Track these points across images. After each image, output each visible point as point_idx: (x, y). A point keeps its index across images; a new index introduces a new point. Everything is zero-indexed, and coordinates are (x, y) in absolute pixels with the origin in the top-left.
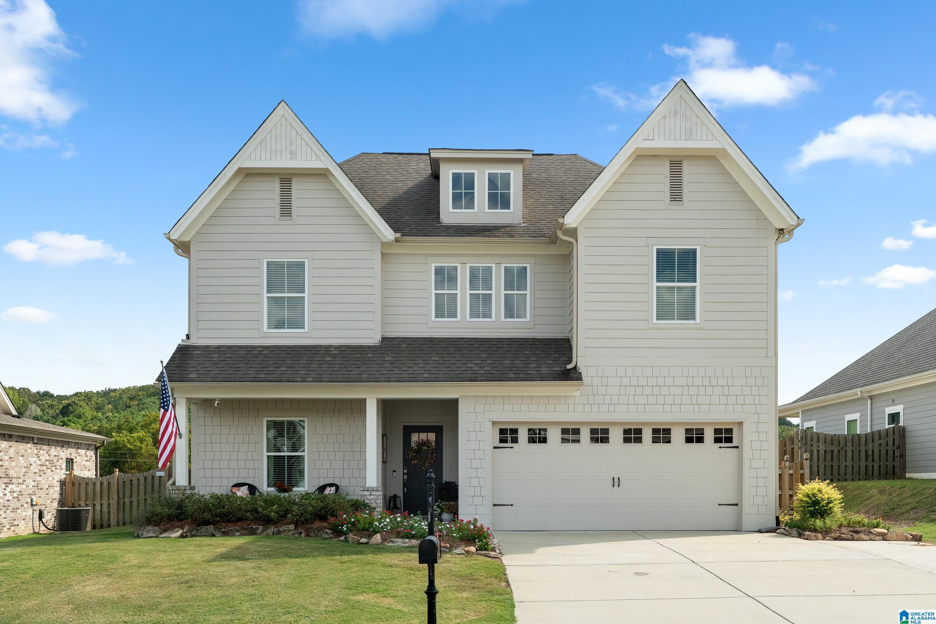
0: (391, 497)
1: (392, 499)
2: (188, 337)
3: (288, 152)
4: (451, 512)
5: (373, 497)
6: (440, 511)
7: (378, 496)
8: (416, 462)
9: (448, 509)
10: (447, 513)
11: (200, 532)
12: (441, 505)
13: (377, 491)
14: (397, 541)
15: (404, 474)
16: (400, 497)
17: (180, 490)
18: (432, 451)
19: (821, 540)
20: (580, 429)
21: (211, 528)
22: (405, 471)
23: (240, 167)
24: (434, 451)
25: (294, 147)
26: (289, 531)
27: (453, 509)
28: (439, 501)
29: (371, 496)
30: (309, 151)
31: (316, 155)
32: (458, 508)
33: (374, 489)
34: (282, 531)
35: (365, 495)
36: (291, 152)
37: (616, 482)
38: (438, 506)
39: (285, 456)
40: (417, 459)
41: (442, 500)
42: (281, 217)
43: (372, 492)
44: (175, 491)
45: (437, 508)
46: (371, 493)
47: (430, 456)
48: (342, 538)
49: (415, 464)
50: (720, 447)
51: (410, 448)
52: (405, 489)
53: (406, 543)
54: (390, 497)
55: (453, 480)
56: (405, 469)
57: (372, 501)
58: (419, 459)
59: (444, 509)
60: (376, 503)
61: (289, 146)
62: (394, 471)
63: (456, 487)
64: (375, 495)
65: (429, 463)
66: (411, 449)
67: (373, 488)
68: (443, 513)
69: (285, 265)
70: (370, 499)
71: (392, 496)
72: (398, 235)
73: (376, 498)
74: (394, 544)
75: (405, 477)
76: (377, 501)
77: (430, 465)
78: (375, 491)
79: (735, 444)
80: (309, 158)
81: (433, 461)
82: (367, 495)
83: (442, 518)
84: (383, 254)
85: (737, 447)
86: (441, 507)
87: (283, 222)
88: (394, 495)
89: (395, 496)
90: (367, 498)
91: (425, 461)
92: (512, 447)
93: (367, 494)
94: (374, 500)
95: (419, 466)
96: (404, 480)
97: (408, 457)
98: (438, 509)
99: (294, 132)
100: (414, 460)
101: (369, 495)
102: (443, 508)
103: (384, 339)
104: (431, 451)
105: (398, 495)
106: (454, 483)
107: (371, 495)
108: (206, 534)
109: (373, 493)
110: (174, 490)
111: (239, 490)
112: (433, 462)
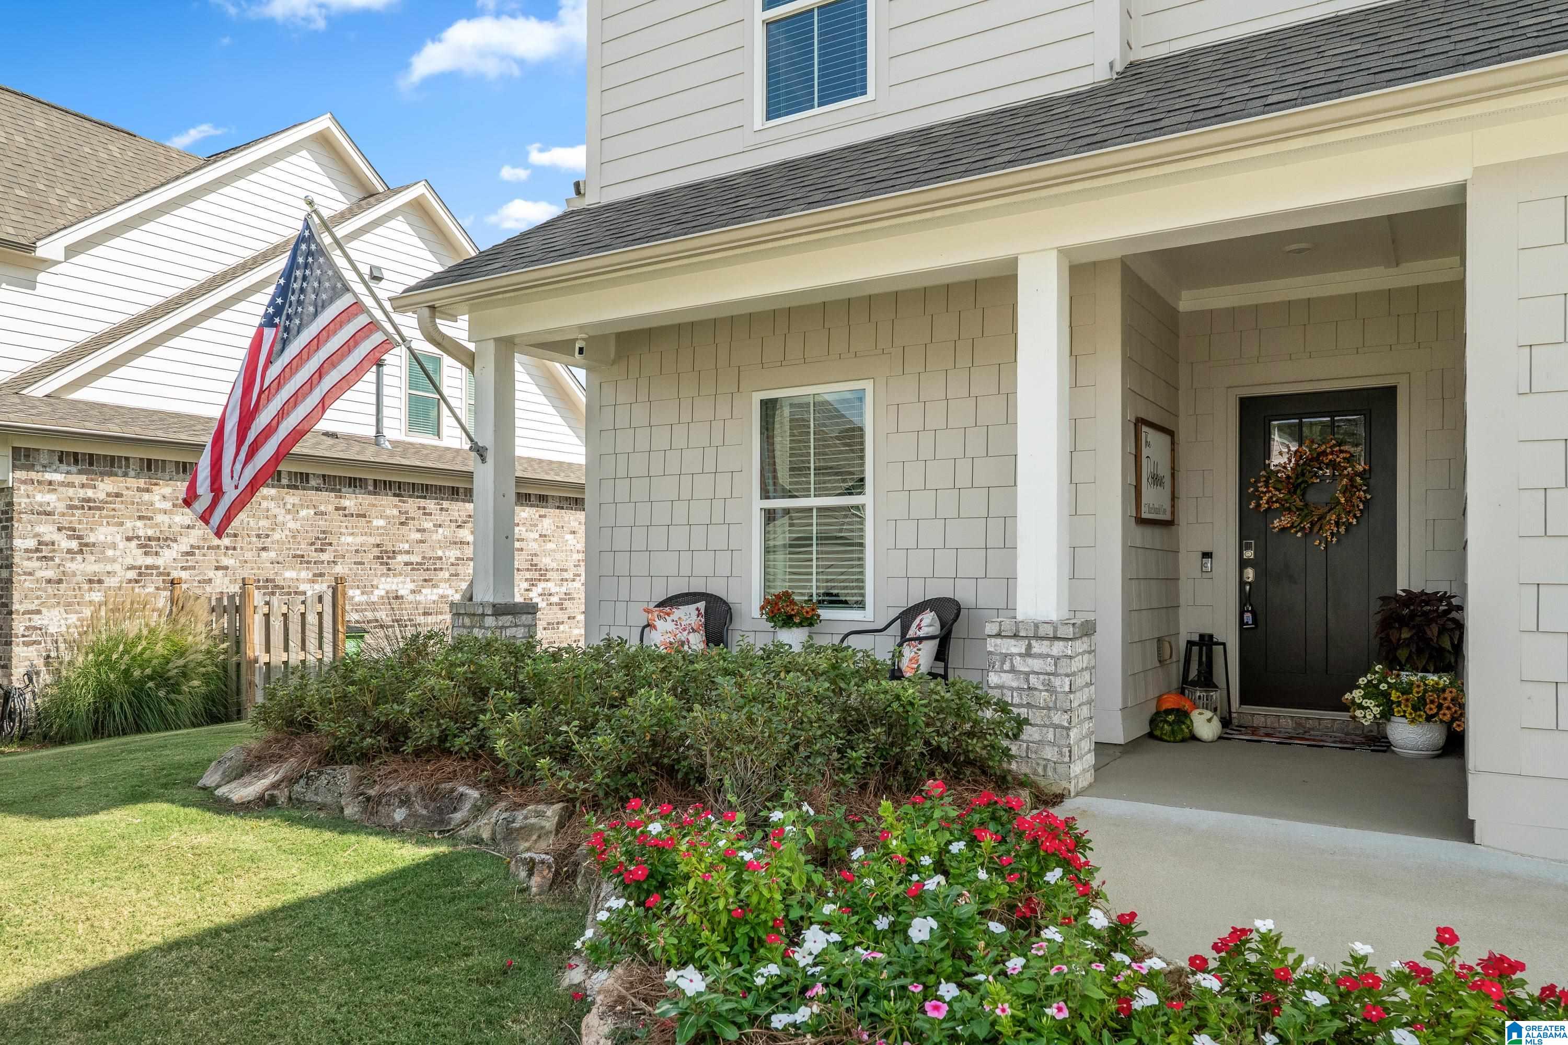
0: (1190, 643)
1: (1195, 649)
4: (1429, 719)
5: (1036, 664)
6: (1376, 710)
7: (1057, 659)
8: (1284, 521)
9: (1415, 708)
10: (1413, 721)
12: (1384, 687)
13: (1056, 638)
15: (1243, 564)
16: (1224, 644)
18: (1352, 480)
22: (1249, 554)
24: (1358, 479)
27: (1440, 707)
28: (1378, 668)
29: (1030, 661)
32: (1462, 706)
33: (1041, 632)
35: (1006, 655)
38: (1372, 691)
39: (810, 510)
40: (1289, 509)
41: (1393, 663)
43: (1033, 642)
45: (1364, 697)
46: (1029, 647)
47: (1343, 500)
49: (1283, 530)
51: (1263, 473)
52: (1248, 617)
54: (1188, 642)
55: (1442, 587)
56: (1248, 547)
57: (1033, 679)
58: (1298, 509)
59: (1399, 704)
60: (1050, 689)
62: (1207, 555)
63: (1454, 614)
64: (1048, 656)
65: (1337, 524)
66: (1268, 478)
67: (1036, 626)
68: (1393, 718)
70: (1027, 674)
71: (1196, 638)
73: (1051, 669)
75: (1250, 574)
76: (1057, 682)
77: (1342, 530)
81: (1355, 516)
82: (1012, 655)
83: (1391, 738)
86: (1386, 695)
88: (1202, 636)
89: (1206, 642)
90: (1012, 665)
91: (1322, 517)
93: (1014, 650)
94: (1042, 677)
95: (1299, 535)
96: (1242, 583)
97: (1258, 505)
98: (1367, 703)
100: (1279, 513)
101: (1020, 655)
102: (1393, 697)
103: (1135, 66)
104: (1345, 481)
105: (1218, 637)
106: (1445, 597)
107: (1028, 654)
109: (1037, 647)
111: (668, 614)
112: (1354, 522)
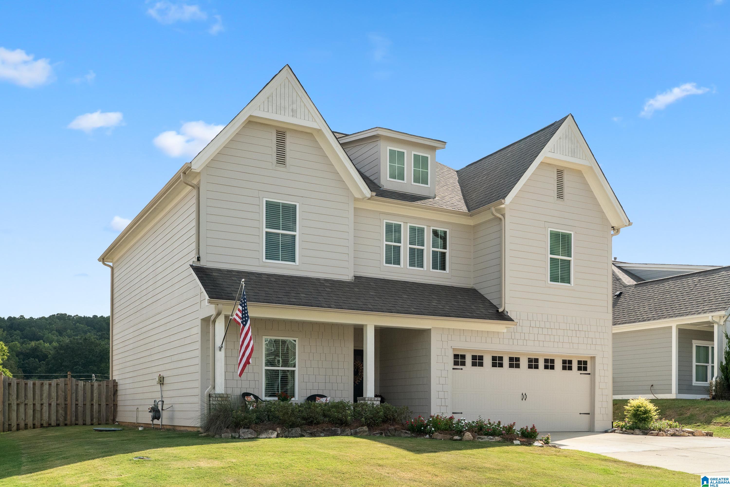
2: (199, 259)
3: (290, 110)
11: (291, 433)
14: (484, 438)
17: (223, 397)
19: (665, 436)
20: (502, 357)
21: (298, 430)
23: (252, 115)
25: (295, 106)
26: (364, 432)
30: (307, 111)
31: (313, 116)
34: (358, 432)
36: (292, 110)
37: (524, 397)
42: (278, 164)
44: (218, 399)
48: (428, 436)
50: (581, 374)
53: (492, 439)
61: (291, 105)
69: (280, 206)
72: (374, 194)
74: (483, 440)
78: (376, 401)
79: (588, 372)
80: (306, 118)
84: (355, 208)
85: (589, 374)
87: (279, 169)
92: (462, 369)
99: (295, 94)
103: (356, 277)
108: (296, 435)
110: (217, 397)
